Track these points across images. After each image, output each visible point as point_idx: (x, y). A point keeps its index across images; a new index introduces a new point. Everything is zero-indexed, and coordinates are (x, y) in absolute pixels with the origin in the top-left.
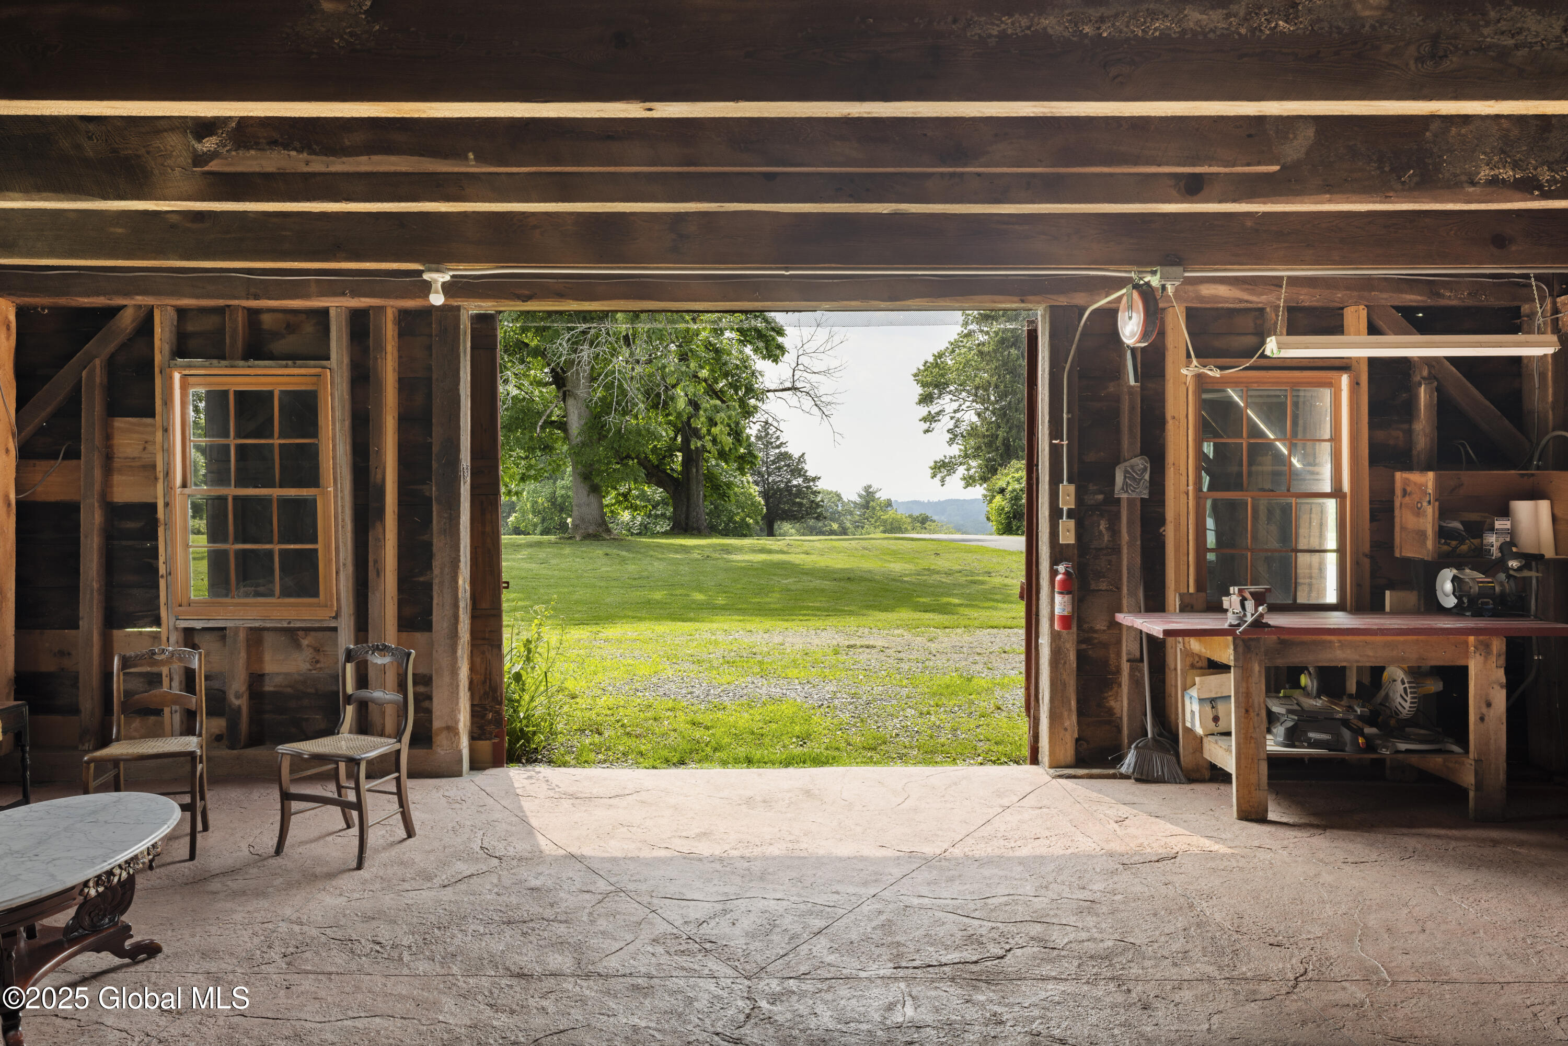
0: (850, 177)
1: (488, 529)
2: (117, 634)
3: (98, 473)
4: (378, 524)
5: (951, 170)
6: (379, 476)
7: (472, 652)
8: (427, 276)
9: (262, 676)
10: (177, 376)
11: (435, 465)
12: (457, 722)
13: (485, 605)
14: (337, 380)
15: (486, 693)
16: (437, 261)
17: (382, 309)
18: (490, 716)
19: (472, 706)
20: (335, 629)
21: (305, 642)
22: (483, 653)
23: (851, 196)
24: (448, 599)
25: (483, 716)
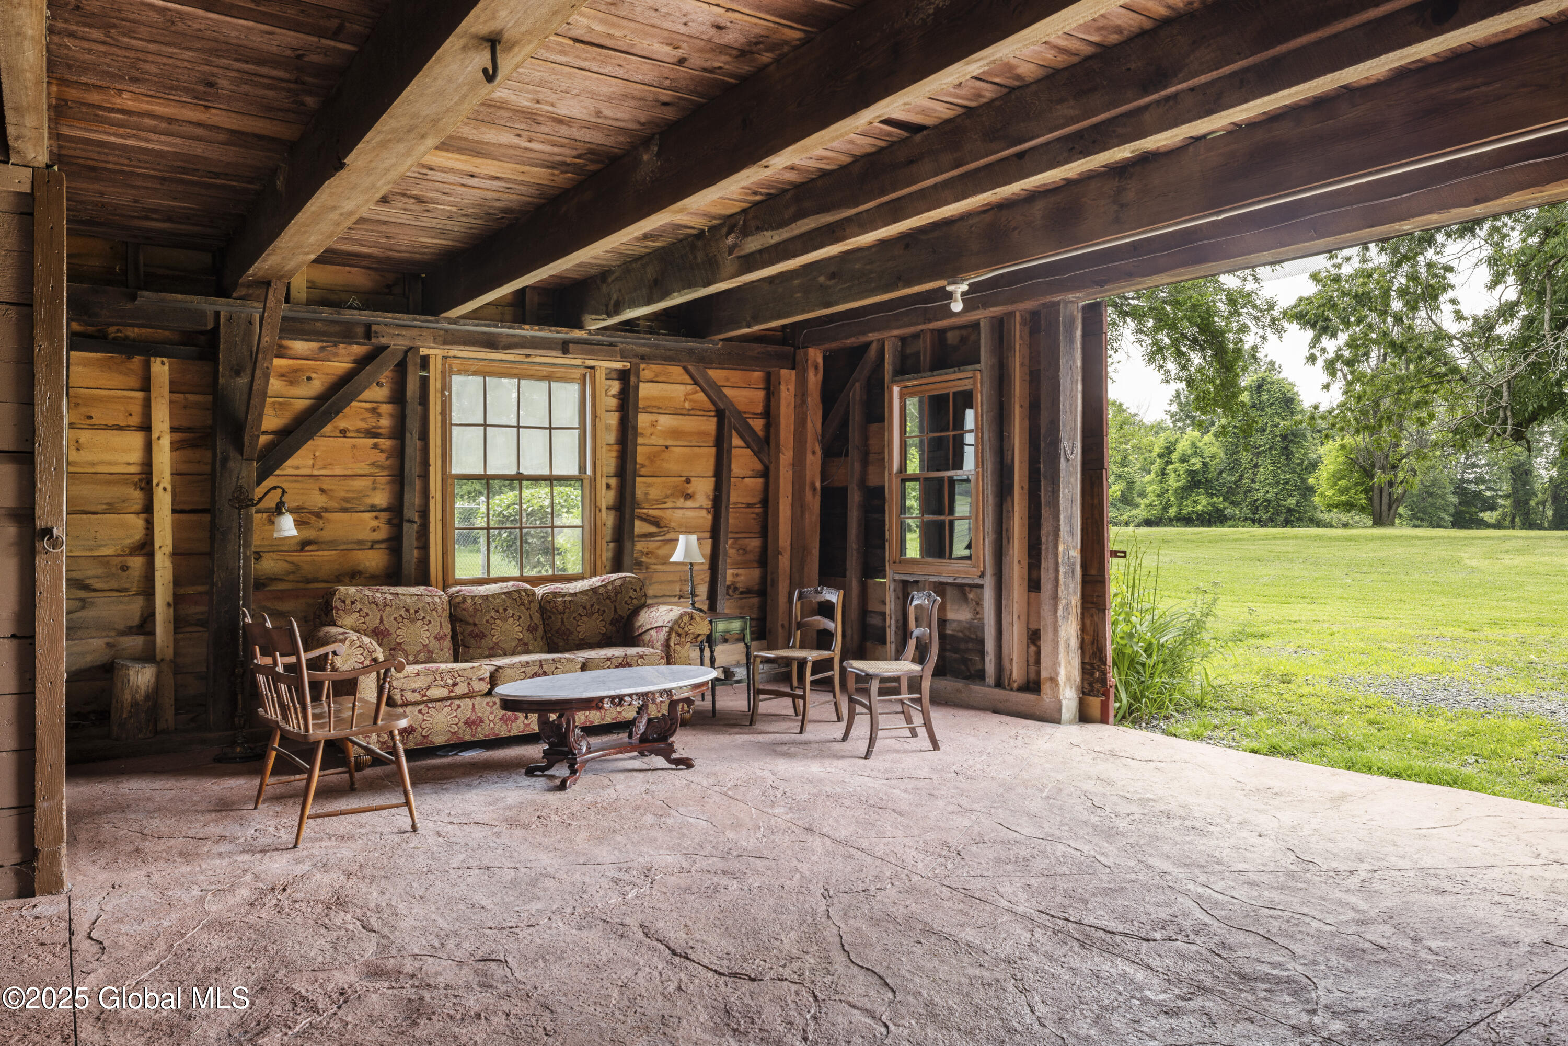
0: (1079, 135)
1: (1096, 501)
2: (870, 582)
3: (857, 466)
4: (1009, 498)
5: (1155, 96)
6: (1010, 457)
7: (1083, 614)
8: (949, 288)
9: (945, 621)
10: (896, 389)
11: (1043, 445)
12: (1057, 674)
13: (1093, 572)
14: (985, 379)
15: (1094, 653)
16: (954, 276)
17: (1011, 314)
18: (1097, 674)
19: (1083, 663)
20: (981, 586)
21: (971, 596)
22: (1092, 616)
23: (1081, 152)
24: (1051, 565)
25: (1092, 674)
